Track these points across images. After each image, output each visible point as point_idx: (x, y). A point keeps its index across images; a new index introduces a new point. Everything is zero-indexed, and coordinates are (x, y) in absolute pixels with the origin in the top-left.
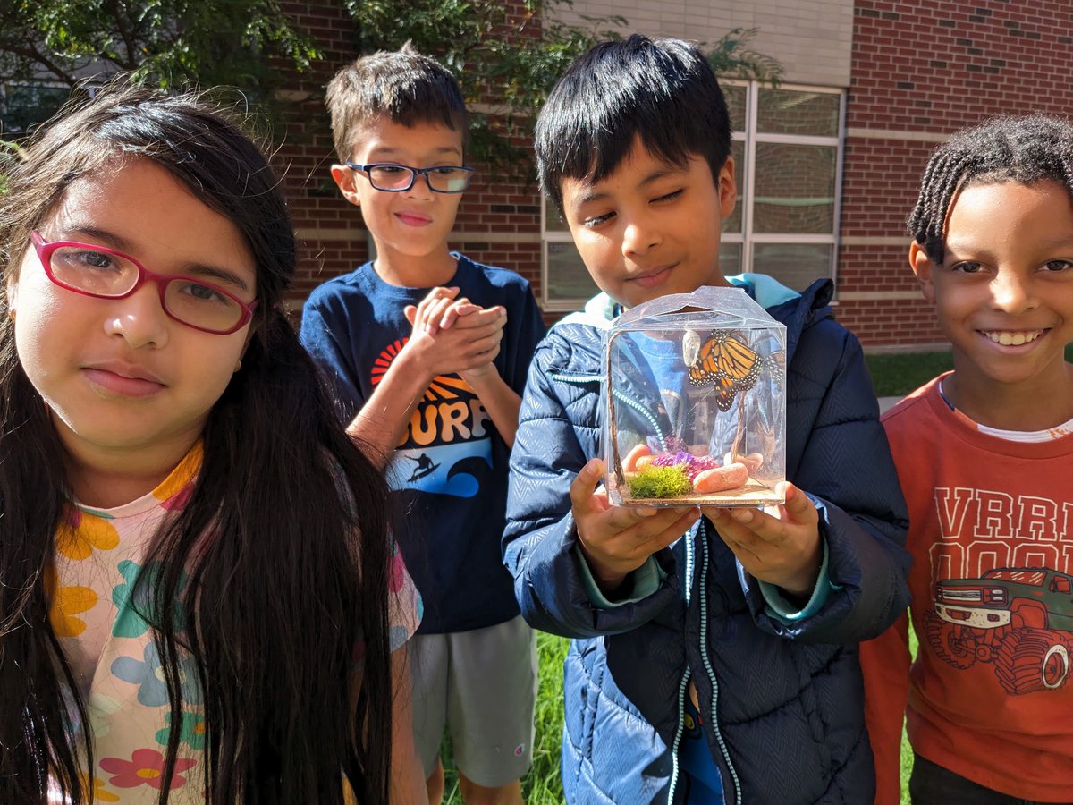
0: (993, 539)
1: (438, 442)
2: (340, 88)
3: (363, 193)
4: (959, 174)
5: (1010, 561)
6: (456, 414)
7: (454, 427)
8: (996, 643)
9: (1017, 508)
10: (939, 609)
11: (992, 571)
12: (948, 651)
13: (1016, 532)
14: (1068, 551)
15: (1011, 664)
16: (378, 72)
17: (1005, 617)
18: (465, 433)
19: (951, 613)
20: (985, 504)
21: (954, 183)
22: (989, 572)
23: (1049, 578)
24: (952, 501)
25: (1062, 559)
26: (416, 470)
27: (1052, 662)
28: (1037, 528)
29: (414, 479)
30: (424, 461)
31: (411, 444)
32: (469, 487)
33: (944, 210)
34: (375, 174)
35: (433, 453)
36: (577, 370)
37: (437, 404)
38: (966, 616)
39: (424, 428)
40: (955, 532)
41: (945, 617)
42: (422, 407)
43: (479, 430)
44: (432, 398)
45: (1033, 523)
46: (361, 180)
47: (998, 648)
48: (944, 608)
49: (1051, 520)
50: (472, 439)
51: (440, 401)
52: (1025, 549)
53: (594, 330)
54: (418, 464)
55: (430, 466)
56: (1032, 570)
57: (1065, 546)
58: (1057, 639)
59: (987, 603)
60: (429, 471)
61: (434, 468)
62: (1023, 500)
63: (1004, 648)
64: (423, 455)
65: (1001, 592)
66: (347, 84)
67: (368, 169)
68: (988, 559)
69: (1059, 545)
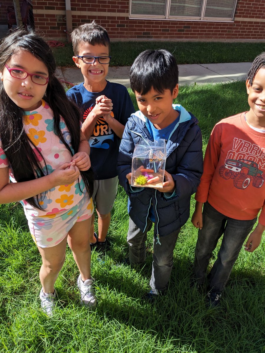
0: (244, 152)
1: (100, 135)
2: (74, 34)
3: (81, 65)
4: (260, 64)
5: (245, 158)
6: (104, 128)
7: (104, 131)
8: (236, 175)
9: (251, 146)
10: (226, 165)
11: (241, 160)
12: (224, 175)
13: (249, 152)
14: (259, 158)
15: (237, 180)
16: (85, 30)
17: (240, 170)
18: (107, 133)
19: (228, 167)
20: (245, 144)
21: (259, 67)
22: (240, 160)
23: (252, 163)
24: (238, 142)
25: (257, 160)
26: (93, 142)
27: (246, 182)
28: (254, 152)
29: (93, 145)
30: (96, 140)
31: (93, 136)
32: (107, 146)
33: (255, 73)
34: (84, 59)
35: (98, 138)
36: (136, 130)
37: (100, 125)
38: (231, 168)
39: (96, 132)
40: (236, 149)
41: (227, 167)
42: (96, 126)
43: (110, 132)
44: (99, 124)
45: (253, 151)
46: (80, 61)
47: (236, 176)
48: (227, 165)
49: (258, 151)
50: (108, 134)
51: (101, 124)
52: (250, 156)
53: (141, 121)
54: (94, 141)
55: (97, 141)
56: (250, 161)
57: (258, 157)
58: (249, 176)
59: (237, 166)
60: (97, 143)
61: (98, 142)
62: (253, 145)
63: (237, 177)
64: (96, 139)
65: (241, 164)
66: (76, 33)
67: (82, 57)
68: (241, 156)
69: (257, 157)
